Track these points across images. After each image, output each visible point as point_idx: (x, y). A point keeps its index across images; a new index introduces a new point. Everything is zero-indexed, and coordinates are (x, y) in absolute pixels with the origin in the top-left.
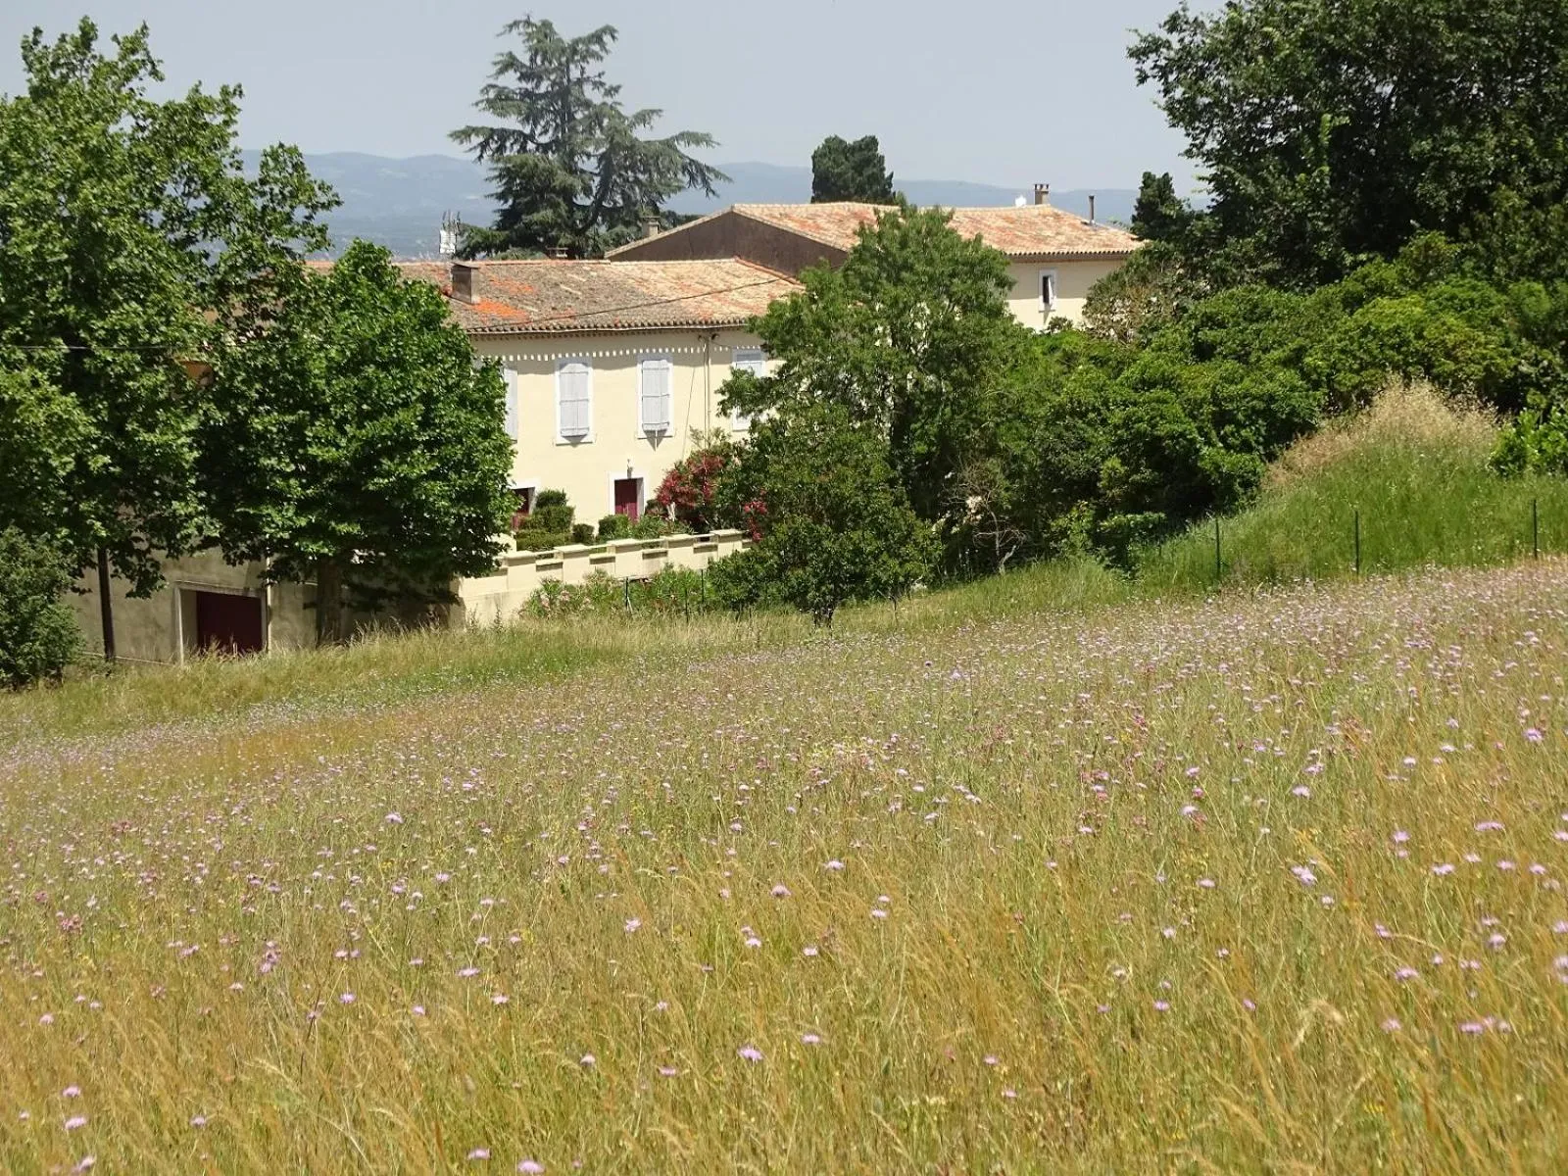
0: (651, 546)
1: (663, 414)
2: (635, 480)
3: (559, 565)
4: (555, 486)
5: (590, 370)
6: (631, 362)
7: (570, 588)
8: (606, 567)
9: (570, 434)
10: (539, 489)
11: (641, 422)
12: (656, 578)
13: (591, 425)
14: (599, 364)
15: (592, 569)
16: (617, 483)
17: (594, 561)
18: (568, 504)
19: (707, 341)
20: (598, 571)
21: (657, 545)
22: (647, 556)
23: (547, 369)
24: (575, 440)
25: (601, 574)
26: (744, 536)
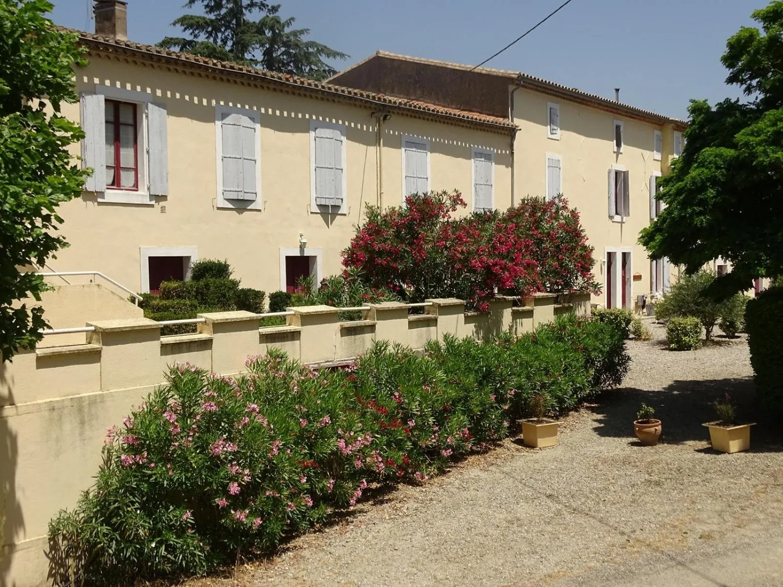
0: (350, 316)
1: (338, 188)
2: (308, 257)
3: (206, 344)
4: (215, 256)
5: (258, 126)
6: (304, 127)
7: (221, 385)
8: (287, 348)
9: (234, 196)
10: (196, 258)
11: (314, 195)
12: (364, 364)
13: (259, 190)
14: (267, 122)
15: (261, 351)
16: (288, 259)
17: (266, 338)
18: (232, 277)
19: (378, 121)
20: (270, 353)
21: (358, 315)
22: (347, 332)
23: (207, 116)
24: (241, 205)
25: (278, 358)
26: (467, 308)
